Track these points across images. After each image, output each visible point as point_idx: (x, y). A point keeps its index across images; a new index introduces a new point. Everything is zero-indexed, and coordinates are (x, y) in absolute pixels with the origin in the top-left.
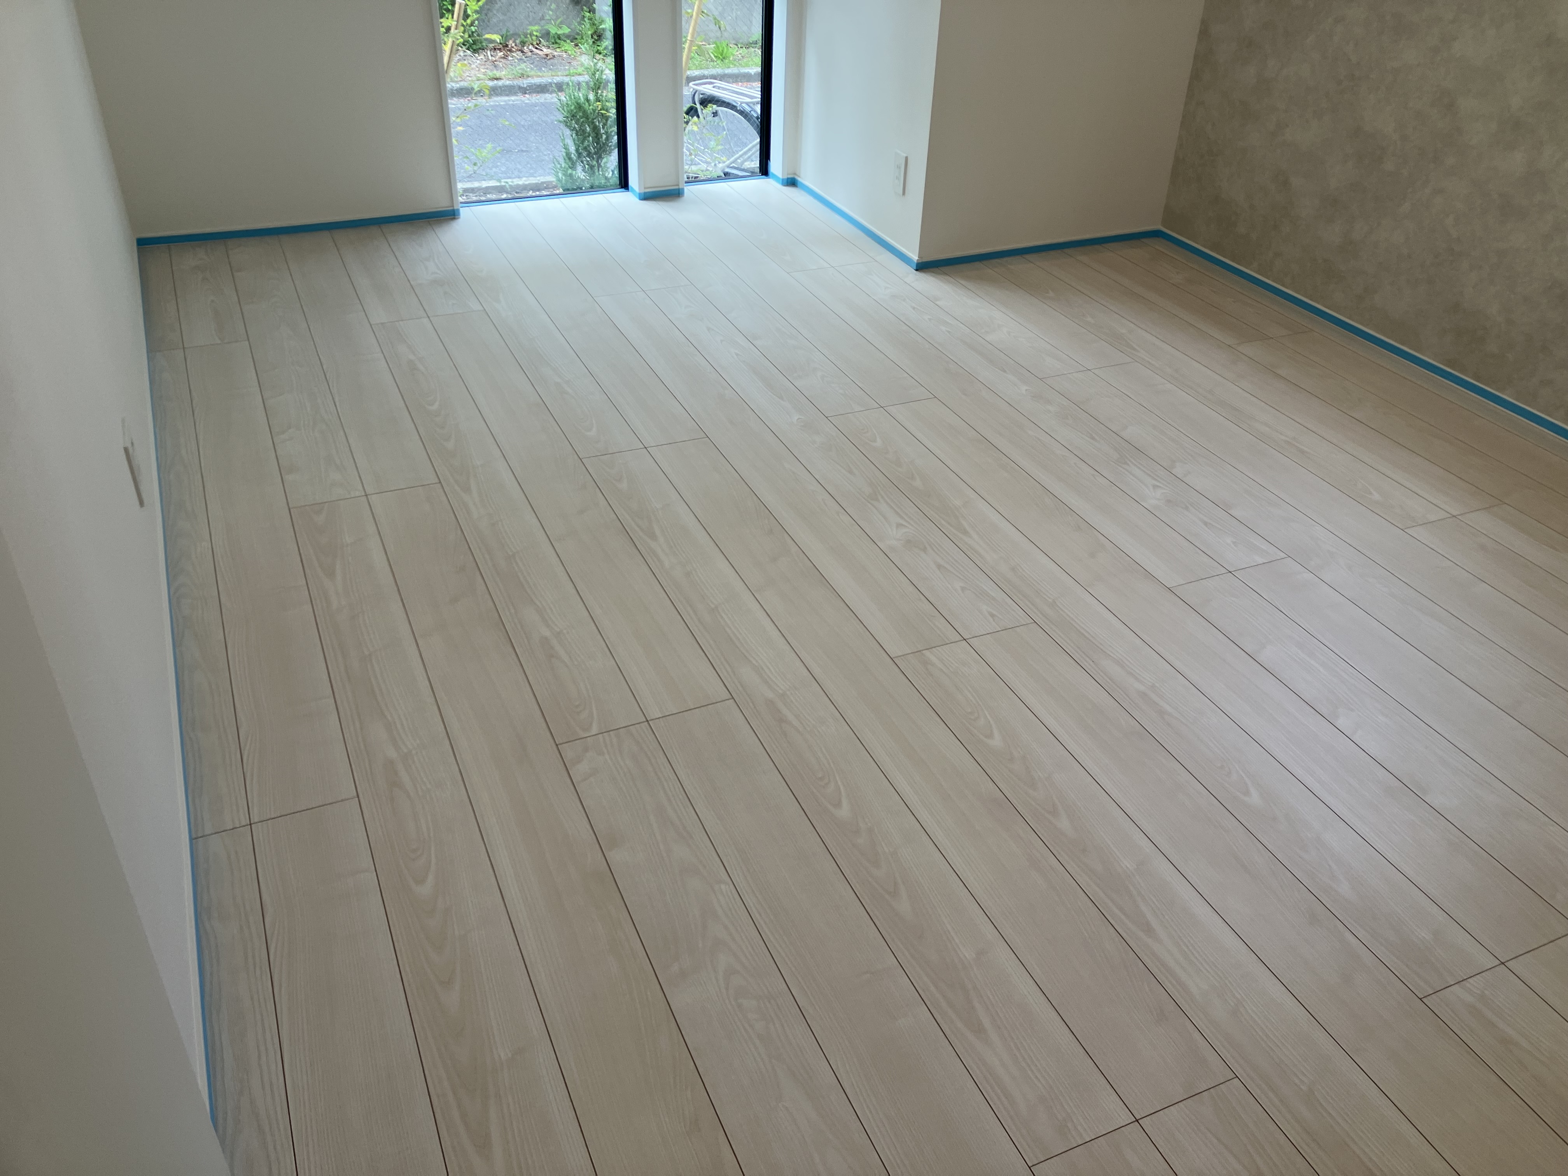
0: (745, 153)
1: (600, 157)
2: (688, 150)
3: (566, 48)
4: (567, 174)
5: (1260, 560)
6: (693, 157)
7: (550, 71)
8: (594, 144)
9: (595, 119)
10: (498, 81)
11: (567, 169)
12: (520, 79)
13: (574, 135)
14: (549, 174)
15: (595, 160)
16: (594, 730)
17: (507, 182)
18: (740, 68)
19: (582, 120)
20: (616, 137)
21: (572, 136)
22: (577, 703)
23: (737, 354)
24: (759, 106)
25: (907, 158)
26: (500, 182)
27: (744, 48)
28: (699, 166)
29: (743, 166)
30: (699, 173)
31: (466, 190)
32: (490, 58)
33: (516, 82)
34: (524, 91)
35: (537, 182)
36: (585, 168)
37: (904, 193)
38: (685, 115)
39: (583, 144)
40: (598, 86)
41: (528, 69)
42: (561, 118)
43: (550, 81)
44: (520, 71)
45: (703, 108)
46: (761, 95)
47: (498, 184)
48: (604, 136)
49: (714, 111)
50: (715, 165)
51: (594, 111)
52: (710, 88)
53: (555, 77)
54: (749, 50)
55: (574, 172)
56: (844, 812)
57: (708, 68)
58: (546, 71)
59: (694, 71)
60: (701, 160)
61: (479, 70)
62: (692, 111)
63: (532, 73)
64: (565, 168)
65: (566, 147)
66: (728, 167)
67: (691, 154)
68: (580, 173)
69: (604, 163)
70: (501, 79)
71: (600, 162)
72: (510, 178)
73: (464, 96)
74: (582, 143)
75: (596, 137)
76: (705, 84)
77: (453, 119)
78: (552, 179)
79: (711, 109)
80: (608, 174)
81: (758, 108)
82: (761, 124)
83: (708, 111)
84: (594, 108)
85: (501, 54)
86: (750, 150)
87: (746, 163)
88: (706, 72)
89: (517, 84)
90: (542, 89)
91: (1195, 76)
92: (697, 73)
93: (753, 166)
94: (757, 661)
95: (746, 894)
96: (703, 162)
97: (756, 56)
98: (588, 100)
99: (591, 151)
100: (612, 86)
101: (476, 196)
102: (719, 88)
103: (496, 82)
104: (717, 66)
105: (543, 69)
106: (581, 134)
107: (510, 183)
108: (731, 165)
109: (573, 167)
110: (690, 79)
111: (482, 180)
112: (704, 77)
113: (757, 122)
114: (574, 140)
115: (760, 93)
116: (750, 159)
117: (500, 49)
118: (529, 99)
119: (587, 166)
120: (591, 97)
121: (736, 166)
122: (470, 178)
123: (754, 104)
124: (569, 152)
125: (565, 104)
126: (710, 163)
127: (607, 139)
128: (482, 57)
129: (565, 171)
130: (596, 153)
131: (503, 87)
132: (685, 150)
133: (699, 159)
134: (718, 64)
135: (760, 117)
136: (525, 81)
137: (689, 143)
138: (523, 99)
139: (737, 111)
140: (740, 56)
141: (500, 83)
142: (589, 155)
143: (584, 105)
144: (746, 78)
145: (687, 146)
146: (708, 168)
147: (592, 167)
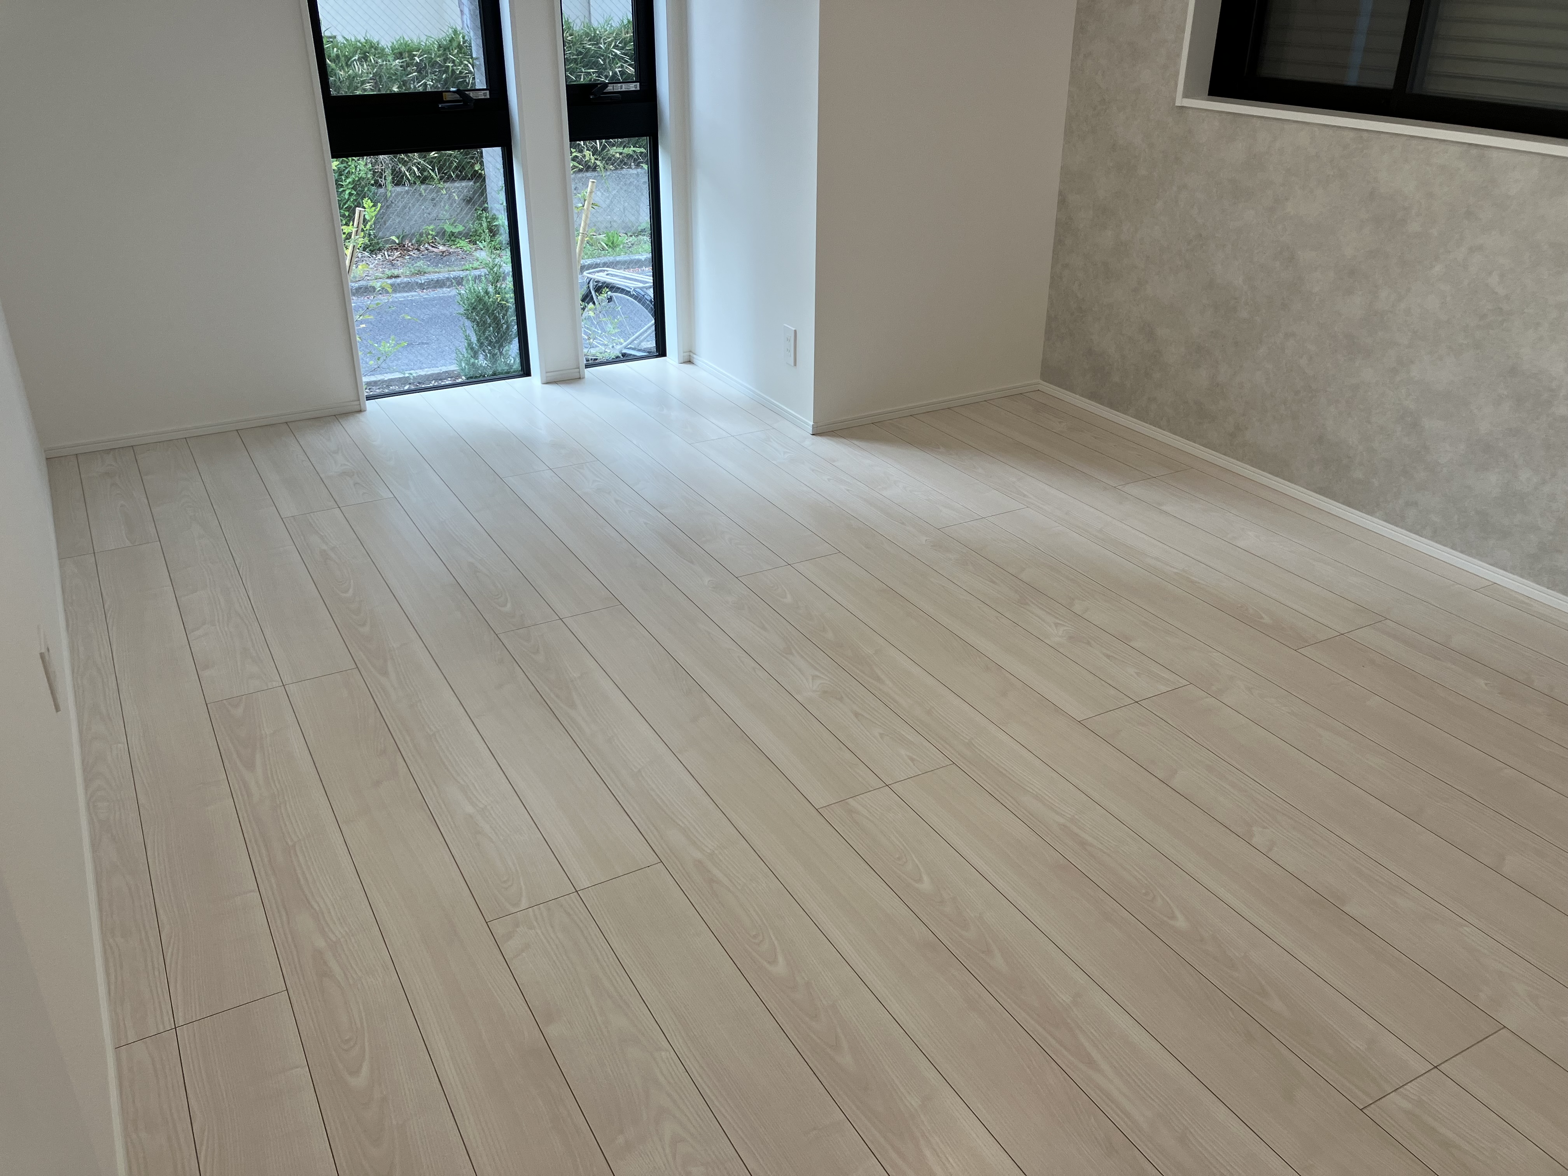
0: (641, 334)
1: (501, 346)
2: (586, 333)
3: (461, 245)
4: (470, 363)
5: (1164, 689)
6: (591, 340)
7: (446, 267)
8: (495, 334)
9: (495, 310)
10: (396, 279)
11: (470, 359)
12: (418, 276)
13: (475, 326)
14: (451, 364)
15: (497, 348)
16: (524, 904)
17: (411, 374)
18: (631, 255)
19: (482, 312)
20: (516, 327)
21: (473, 327)
22: (505, 879)
23: (646, 524)
24: (652, 290)
25: (795, 331)
26: (404, 374)
27: (633, 236)
28: (598, 349)
29: (640, 346)
30: (598, 355)
31: (368, 384)
32: (387, 258)
33: (413, 279)
34: (422, 286)
35: (439, 372)
36: (487, 356)
37: (795, 364)
38: (581, 302)
39: (484, 335)
40: (497, 279)
41: (425, 267)
42: (462, 311)
43: (447, 276)
44: (417, 269)
45: (598, 295)
46: (653, 280)
47: (402, 376)
48: (505, 326)
49: (609, 297)
50: (613, 347)
51: (494, 303)
52: (603, 276)
53: (452, 273)
54: (638, 238)
55: (476, 361)
56: (780, 968)
57: (600, 257)
58: (442, 267)
59: (587, 260)
60: (599, 343)
61: (377, 270)
62: (587, 298)
63: (430, 269)
64: (467, 357)
65: (467, 338)
66: (626, 348)
67: (589, 339)
68: (482, 361)
69: (506, 351)
70: (399, 277)
71: (501, 350)
72: (412, 369)
73: (363, 295)
74: (484, 333)
75: (497, 327)
76: (598, 272)
77: (357, 318)
78: (454, 367)
79: (606, 295)
80: (510, 361)
81: (651, 292)
82: (655, 308)
83: (603, 298)
84: (494, 301)
85: (397, 254)
86: (646, 331)
87: (642, 344)
88: (598, 261)
89: (415, 281)
90: (439, 284)
91: (1059, 241)
92: (589, 262)
93: (650, 346)
94: (683, 823)
95: (687, 1059)
96: (601, 345)
97: (645, 243)
98: (487, 293)
99: (492, 340)
100: (510, 279)
101: (379, 389)
102: (612, 275)
103: (393, 280)
104: (609, 254)
105: (440, 265)
106: (482, 326)
107: (414, 375)
108: (628, 347)
109: (475, 355)
110: (583, 268)
111: (384, 373)
112: (597, 265)
113: (651, 306)
114: (475, 331)
115: (652, 278)
116: (646, 340)
117: (396, 249)
118: (427, 295)
119: (488, 355)
120: (491, 289)
121: (633, 347)
122: (373, 371)
123: (647, 289)
124: (471, 343)
125: (465, 298)
126: (608, 345)
127: (508, 328)
128: (379, 257)
129: (467, 361)
130: (497, 342)
131: (401, 284)
132: (583, 335)
133: (597, 342)
134: (609, 252)
135: (653, 300)
136: (422, 278)
137: (585, 327)
138: (422, 294)
139: (631, 296)
140: (629, 244)
141: (398, 280)
142: (490, 344)
143: (484, 298)
144: (638, 264)
145: (584, 330)
146: (606, 350)
147: (494, 355)
